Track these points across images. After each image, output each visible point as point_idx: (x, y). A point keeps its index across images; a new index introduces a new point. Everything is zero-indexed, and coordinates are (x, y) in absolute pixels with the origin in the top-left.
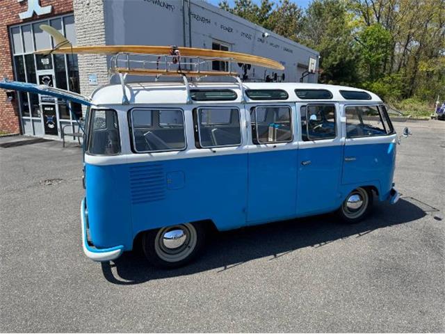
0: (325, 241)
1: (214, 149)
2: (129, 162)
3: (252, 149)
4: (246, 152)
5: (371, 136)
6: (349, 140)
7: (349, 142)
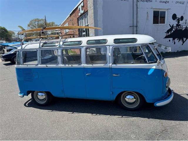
0: (100, 114)
1: (47, 65)
2: (22, 68)
3: (62, 66)
4: (60, 67)
5: (133, 64)
6: (114, 65)
7: (114, 66)
